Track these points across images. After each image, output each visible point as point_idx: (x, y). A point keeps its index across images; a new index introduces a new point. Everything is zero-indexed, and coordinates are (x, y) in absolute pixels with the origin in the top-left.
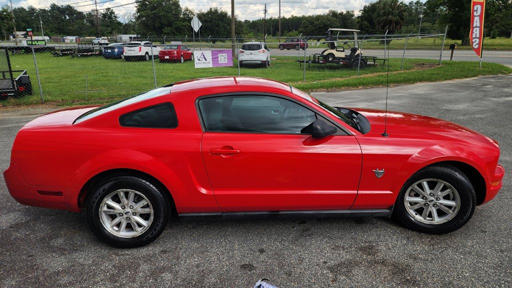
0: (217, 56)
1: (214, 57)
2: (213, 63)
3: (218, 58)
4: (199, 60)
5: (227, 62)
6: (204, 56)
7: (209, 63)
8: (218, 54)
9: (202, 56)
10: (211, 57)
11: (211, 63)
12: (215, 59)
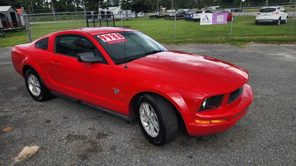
0: (216, 17)
1: (213, 18)
2: (212, 22)
3: (217, 18)
4: (203, 20)
5: (223, 21)
6: (207, 17)
7: (210, 22)
8: (217, 16)
9: (206, 18)
10: (212, 18)
11: (212, 21)
12: (214, 19)
